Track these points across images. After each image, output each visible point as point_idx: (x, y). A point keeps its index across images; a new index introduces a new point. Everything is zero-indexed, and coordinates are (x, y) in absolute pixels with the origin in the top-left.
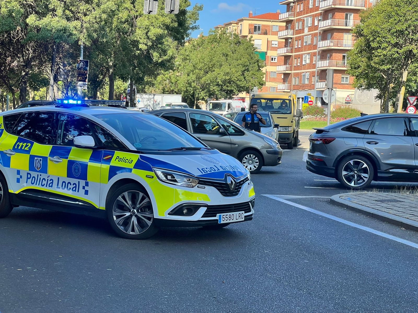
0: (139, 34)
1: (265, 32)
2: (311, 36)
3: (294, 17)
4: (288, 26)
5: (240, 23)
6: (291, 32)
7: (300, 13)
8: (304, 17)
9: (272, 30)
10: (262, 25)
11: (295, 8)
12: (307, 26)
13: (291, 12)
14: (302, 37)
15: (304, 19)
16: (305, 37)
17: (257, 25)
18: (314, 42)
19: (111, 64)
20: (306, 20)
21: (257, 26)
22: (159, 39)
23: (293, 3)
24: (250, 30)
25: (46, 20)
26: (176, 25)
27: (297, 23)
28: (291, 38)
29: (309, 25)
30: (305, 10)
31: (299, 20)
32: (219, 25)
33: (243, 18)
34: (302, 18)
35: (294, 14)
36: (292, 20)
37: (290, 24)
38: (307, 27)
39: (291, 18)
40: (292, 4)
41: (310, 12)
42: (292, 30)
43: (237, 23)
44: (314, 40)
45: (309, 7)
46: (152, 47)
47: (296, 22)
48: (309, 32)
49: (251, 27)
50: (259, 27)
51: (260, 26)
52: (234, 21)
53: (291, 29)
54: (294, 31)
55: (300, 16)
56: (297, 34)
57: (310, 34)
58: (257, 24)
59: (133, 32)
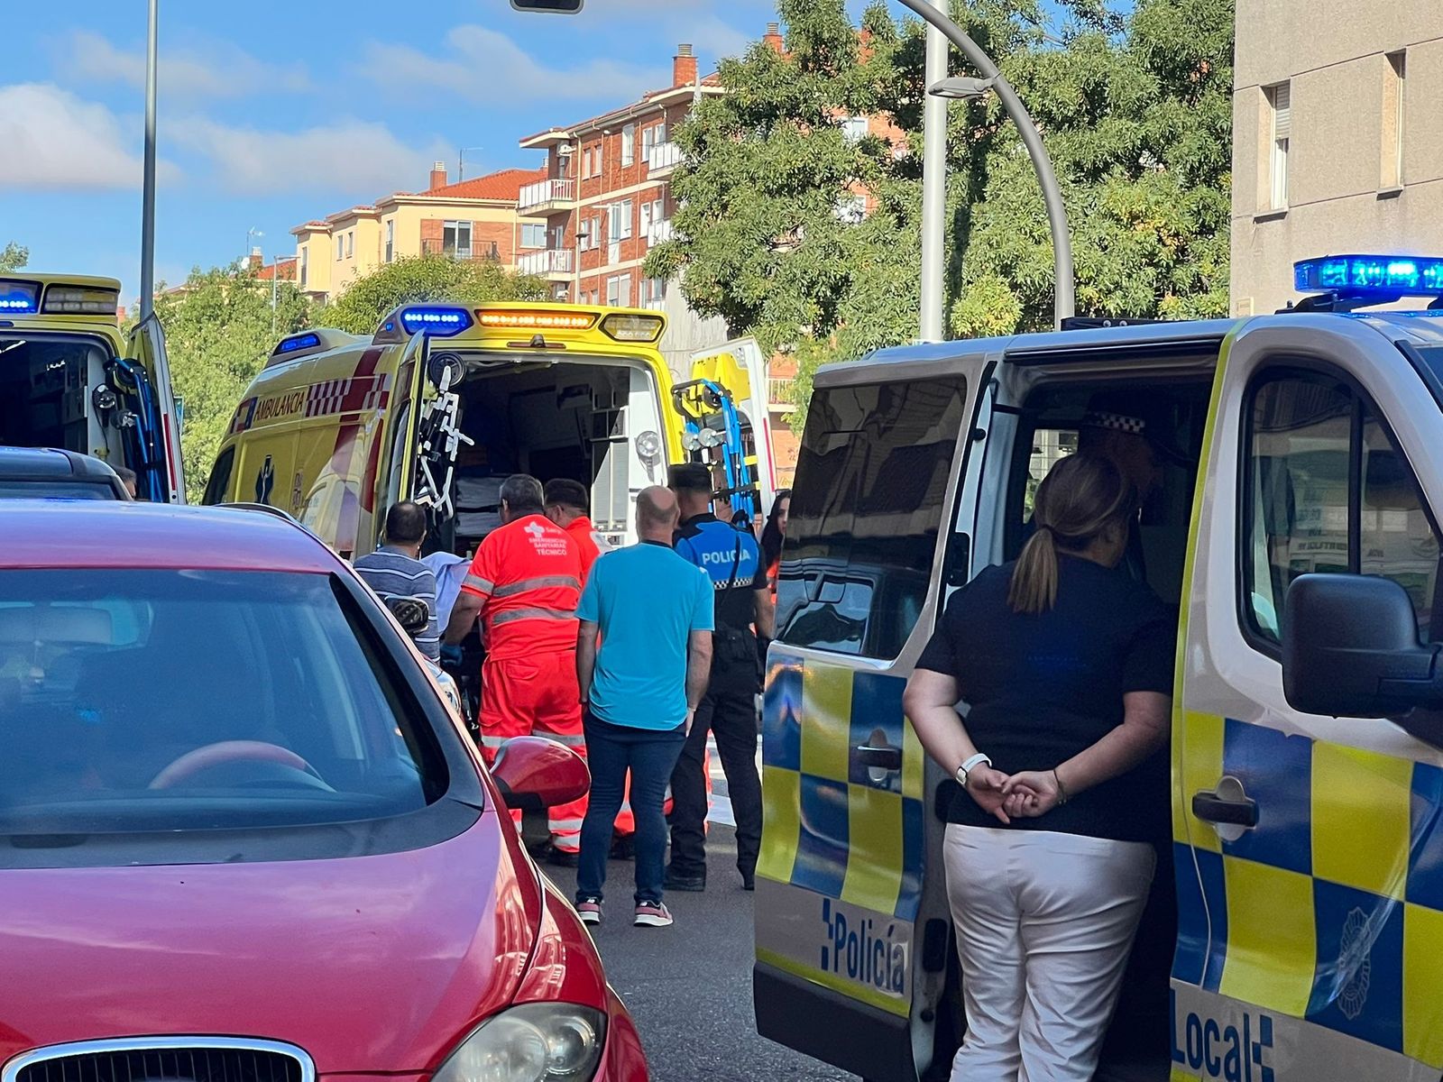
1: (491, 252)
2: (628, 276)
3: (574, 200)
4: (553, 233)
5: (385, 218)
6: (562, 257)
7: (591, 187)
8: (605, 202)
9: (519, 241)
10: (477, 222)
11: (575, 165)
12: (617, 238)
13: (564, 178)
14: (602, 282)
15: (607, 209)
16: (610, 281)
17: (455, 226)
18: (638, 301)
20: (613, 212)
21: (454, 229)
23: (571, 142)
24: (424, 244)
27: (582, 224)
28: (566, 284)
29: (624, 235)
30: (608, 173)
31: (588, 212)
32: (310, 221)
33: (395, 197)
34: (598, 203)
35: (574, 185)
36: (569, 211)
37: (561, 228)
38: (615, 241)
39: (562, 203)
40: (562, 147)
41: (627, 184)
42: (569, 251)
43: (377, 217)
44: (638, 295)
45: (621, 162)
47: (581, 221)
48: (622, 260)
49: (430, 232)
50: (465, 233)
51: (469, 230)
52: (364, 206)
53: (564, 248)
54: (574, 255)
55: (594, 195)
56: (584, 267)
57: (628, 271)
58: (454, 219)
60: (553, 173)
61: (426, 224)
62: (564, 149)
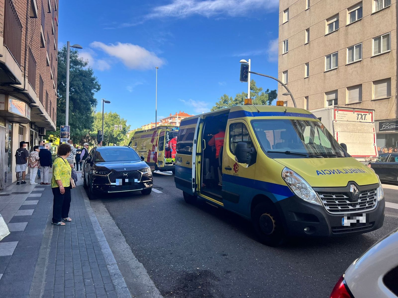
0: (114, 133)
19: (108, 140)
22: (119, 134)
25: (93, 132)
26: (123, 131)
46: (118, 136)
59: (113, 133)
60: (161, 122)
61: (151, 126)
62: (162, 121)
